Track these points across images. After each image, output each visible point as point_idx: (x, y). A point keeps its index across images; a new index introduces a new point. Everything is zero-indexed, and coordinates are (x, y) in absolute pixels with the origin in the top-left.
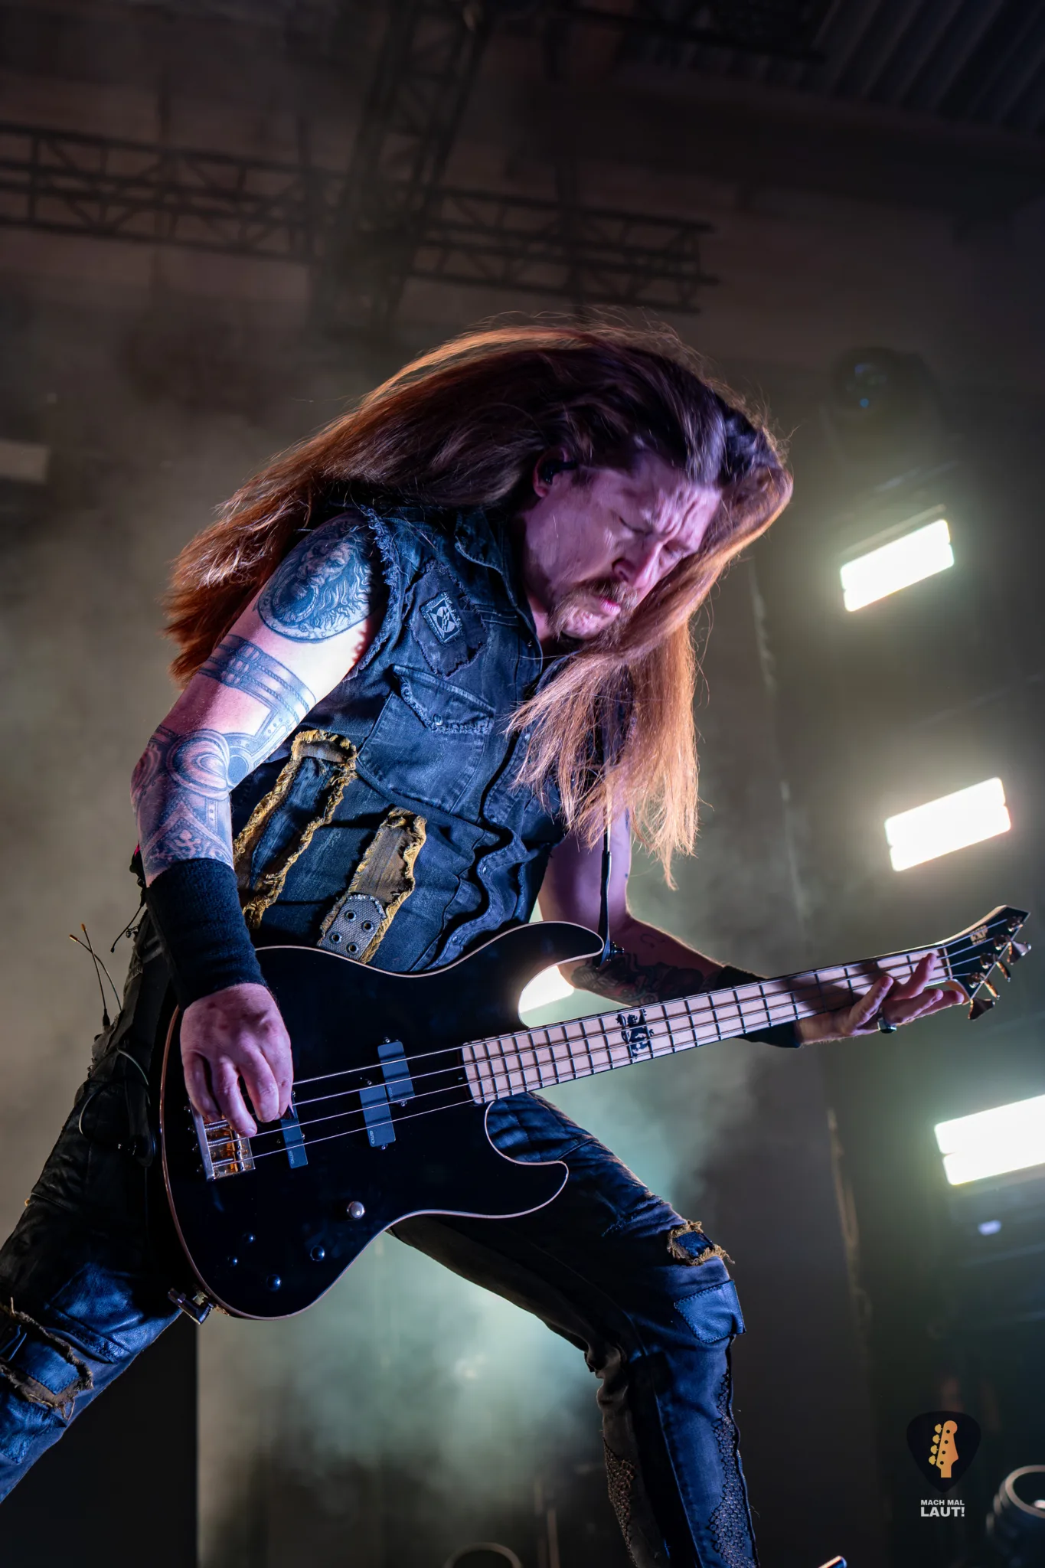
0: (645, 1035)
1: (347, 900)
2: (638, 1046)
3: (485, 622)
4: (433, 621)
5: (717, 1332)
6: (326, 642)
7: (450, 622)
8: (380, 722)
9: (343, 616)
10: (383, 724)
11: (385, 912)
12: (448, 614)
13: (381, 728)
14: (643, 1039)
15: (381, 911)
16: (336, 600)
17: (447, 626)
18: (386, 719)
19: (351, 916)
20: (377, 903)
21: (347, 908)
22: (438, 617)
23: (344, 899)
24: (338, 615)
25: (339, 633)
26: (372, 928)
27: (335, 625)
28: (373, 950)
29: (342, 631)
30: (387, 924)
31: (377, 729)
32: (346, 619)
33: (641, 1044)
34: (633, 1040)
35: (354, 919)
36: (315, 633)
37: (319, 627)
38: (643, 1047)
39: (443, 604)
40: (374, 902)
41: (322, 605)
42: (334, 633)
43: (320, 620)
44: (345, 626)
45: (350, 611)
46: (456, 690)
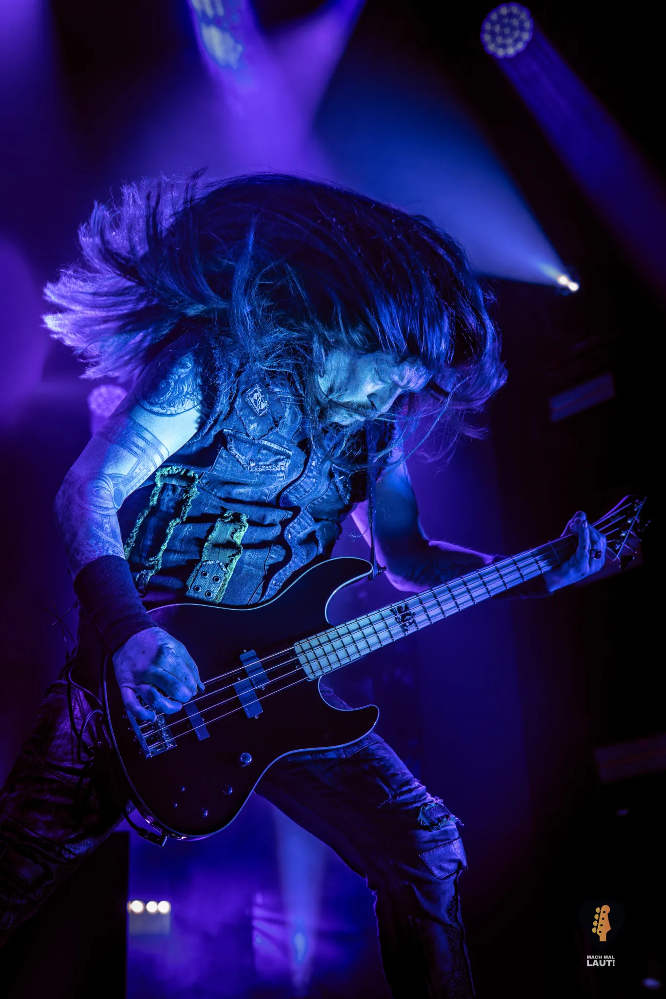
0: (410, 617)
1: (202, 565)
3: (283, 403)
4: (251, 403)
5: (448, 871)
6: (178, 415)
8: (215, 466)
9: (189, 400)
11: (227, 569)
13: (216, 468)
15: (224, 569)
16: (185, 390)
18: (219, 464)
19: (205, 574)
20: (221, 564)
21: (202, 569)
22: (254, 400)
23: (200, 564)
24: (186, 399)
25: (188, 410)
26: (220, 580)
27: (184, 405)
28: (221, 594)
29: (181, 413)
30: (229, 577)
32: (192, 402)
35: (207, 576)
36: (170, 411)
37: (174, 406)
40: (219, 564)
41: (176, 392)
42: (184, 410)
43: (174, 402)
44: (191, 406)
45: (194, 397)
46: (266, 443)
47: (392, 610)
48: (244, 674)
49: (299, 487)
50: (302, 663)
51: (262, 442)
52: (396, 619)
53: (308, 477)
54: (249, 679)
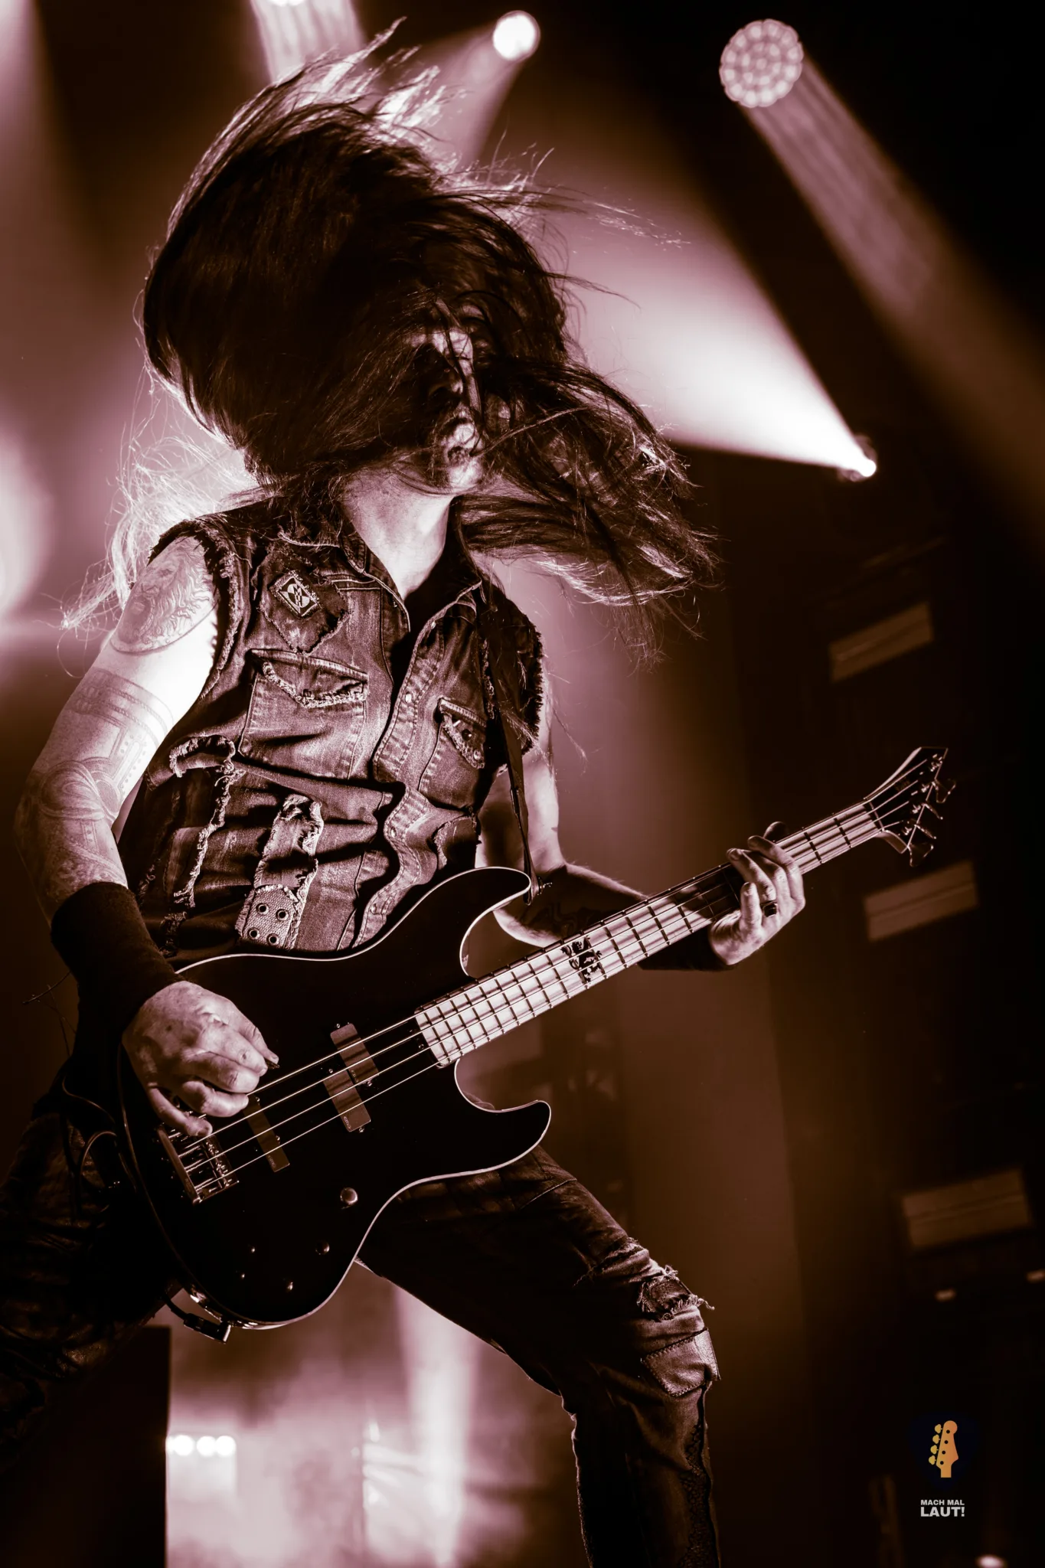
0: (593, 958)
1: (255, 894)
2: (589, 970)
3: (341, 591)
4: (286, 599)
5: (689, 1383)
6: (171, 648)
7: (303, 597)
8: (252, 710)
9: (184, 618)
10: (256, 711)
11: (296, 896)
12: (299, 590)
13: (255, 716)
14: (592, 962)
15: (292, 897)
16: (174, 605)
17: (301, 601)
18: (257, 705)
19: (263, 909)
20: (286, 889)
21: (257, 901)
22: (290, 594)
23: (252, 893)
24: (178, 618)
25: (184, 636)
26: (287, 915)
27: (177, 629)
28: (293, 936)
29: (186, 634)
30: (301, 907)
31: (251, 718)
32: (188, 621)
33: (591, 967)
34: (582, 965)
35: (267, 911)
36: (159, 642)
37: (162, 635)
38: (594, 970)
39: (292, 581)
40: (283, 889)
41: (160, 613)
42: (179, 637)
43: (161, 628)
44: (188, 628)
45: (190, 613)
46: (322, 663)
47: (564, 950)
48: (338, 1063)
49: (391, 740)
50: (427, 1041)
51: (315, 662)
52: (571, 963)
53: (401, 720)
54: (347, 1070)
